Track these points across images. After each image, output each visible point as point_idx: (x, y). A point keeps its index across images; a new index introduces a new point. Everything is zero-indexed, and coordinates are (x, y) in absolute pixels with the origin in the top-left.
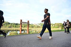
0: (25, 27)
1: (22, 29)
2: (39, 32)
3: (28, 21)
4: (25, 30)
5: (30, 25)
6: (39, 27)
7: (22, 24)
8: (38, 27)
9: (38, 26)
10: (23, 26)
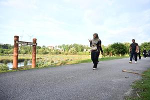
0: (26, 53)
1: (19, 58)
2: (59, 64)
3: (34, 39)
4: (28, 60)
5: (39, 48)
6: (60, 53)
7: (19, 45)
8: (56, 53)
9: (57, 50)
10: (22, 50)
